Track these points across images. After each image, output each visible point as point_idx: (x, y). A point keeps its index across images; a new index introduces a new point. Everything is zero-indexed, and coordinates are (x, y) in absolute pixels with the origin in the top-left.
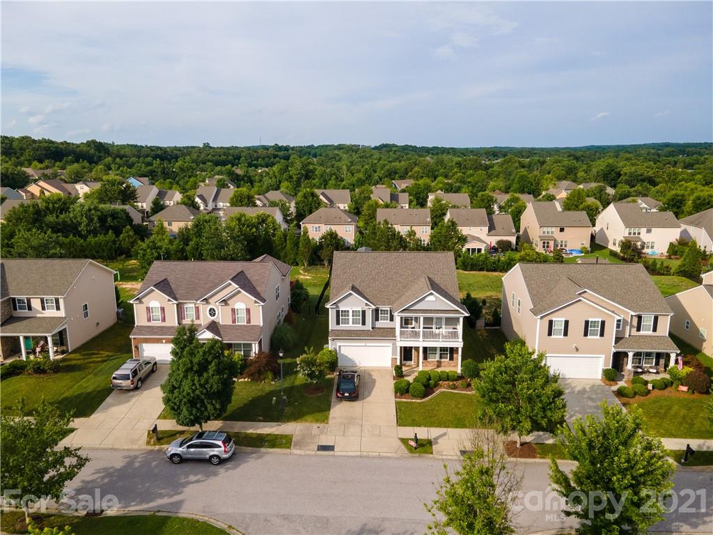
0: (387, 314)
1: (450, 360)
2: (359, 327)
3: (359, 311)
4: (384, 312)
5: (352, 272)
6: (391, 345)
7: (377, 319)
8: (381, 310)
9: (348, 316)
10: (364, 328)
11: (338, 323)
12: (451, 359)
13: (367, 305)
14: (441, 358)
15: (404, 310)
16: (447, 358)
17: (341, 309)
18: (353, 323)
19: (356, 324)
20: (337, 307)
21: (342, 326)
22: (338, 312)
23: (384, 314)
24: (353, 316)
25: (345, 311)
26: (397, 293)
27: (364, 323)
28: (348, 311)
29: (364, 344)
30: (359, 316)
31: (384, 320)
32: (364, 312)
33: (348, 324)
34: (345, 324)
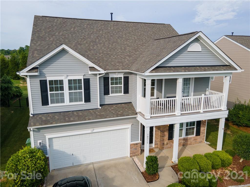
0: (120, 83)
1: (196, 135)
2: (81, 105)
3: (80, 80)
4: (116, 81)
5: (62, 35)
6: (129, 126)
7: (106, 92)
8: (112, 79)
9: (62, 89)
10: (89, 106)
11: (45, 102)
12: (198, 134)
13: (92, 69)
14: (187, 134)
15: (157, 67)
16: (193, 134)
17: (49, 79)
18: (71, 101)
19: (76, 101)
20: (41, 74)
21: (52, 107)
22: (43, 84)
23: (116, 83)
24: (70, 88)
25: (56, 81)
26: (130, 56)
27: (88, 99)
28: (61, 82)
29: (90, 132)
30: (80, 88)
31: (116, 92)
32: (87, 82)
33: (63, 101)
34: (58, 102)
